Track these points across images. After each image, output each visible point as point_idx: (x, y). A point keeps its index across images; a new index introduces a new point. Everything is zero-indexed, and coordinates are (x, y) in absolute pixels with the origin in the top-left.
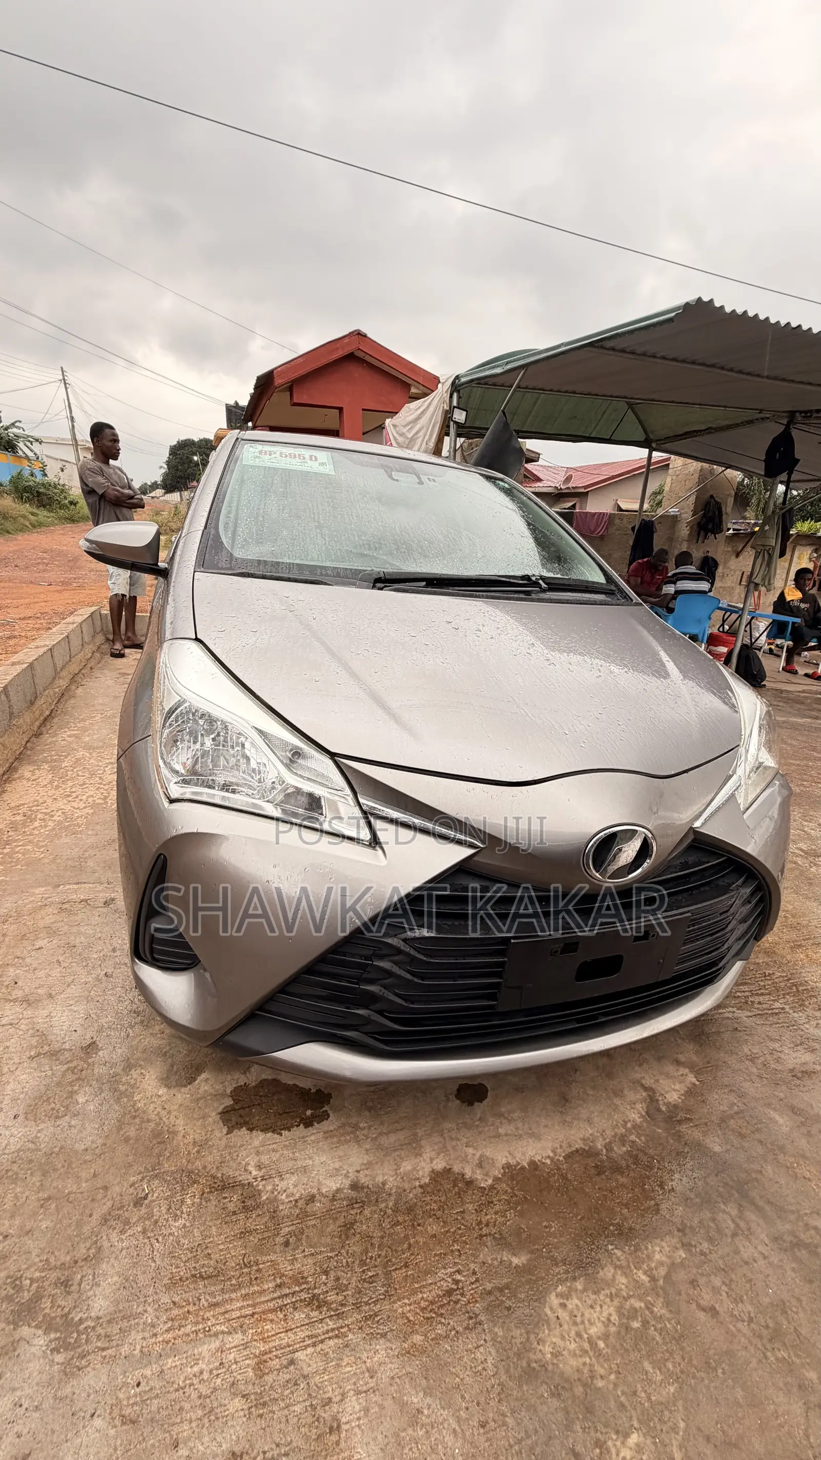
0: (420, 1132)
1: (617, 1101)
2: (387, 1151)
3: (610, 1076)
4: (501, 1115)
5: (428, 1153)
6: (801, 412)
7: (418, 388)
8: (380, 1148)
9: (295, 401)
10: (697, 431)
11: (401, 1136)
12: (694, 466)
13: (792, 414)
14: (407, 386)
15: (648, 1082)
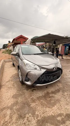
8: (42, 91)
9: (17, 41)
14: (26, 39)
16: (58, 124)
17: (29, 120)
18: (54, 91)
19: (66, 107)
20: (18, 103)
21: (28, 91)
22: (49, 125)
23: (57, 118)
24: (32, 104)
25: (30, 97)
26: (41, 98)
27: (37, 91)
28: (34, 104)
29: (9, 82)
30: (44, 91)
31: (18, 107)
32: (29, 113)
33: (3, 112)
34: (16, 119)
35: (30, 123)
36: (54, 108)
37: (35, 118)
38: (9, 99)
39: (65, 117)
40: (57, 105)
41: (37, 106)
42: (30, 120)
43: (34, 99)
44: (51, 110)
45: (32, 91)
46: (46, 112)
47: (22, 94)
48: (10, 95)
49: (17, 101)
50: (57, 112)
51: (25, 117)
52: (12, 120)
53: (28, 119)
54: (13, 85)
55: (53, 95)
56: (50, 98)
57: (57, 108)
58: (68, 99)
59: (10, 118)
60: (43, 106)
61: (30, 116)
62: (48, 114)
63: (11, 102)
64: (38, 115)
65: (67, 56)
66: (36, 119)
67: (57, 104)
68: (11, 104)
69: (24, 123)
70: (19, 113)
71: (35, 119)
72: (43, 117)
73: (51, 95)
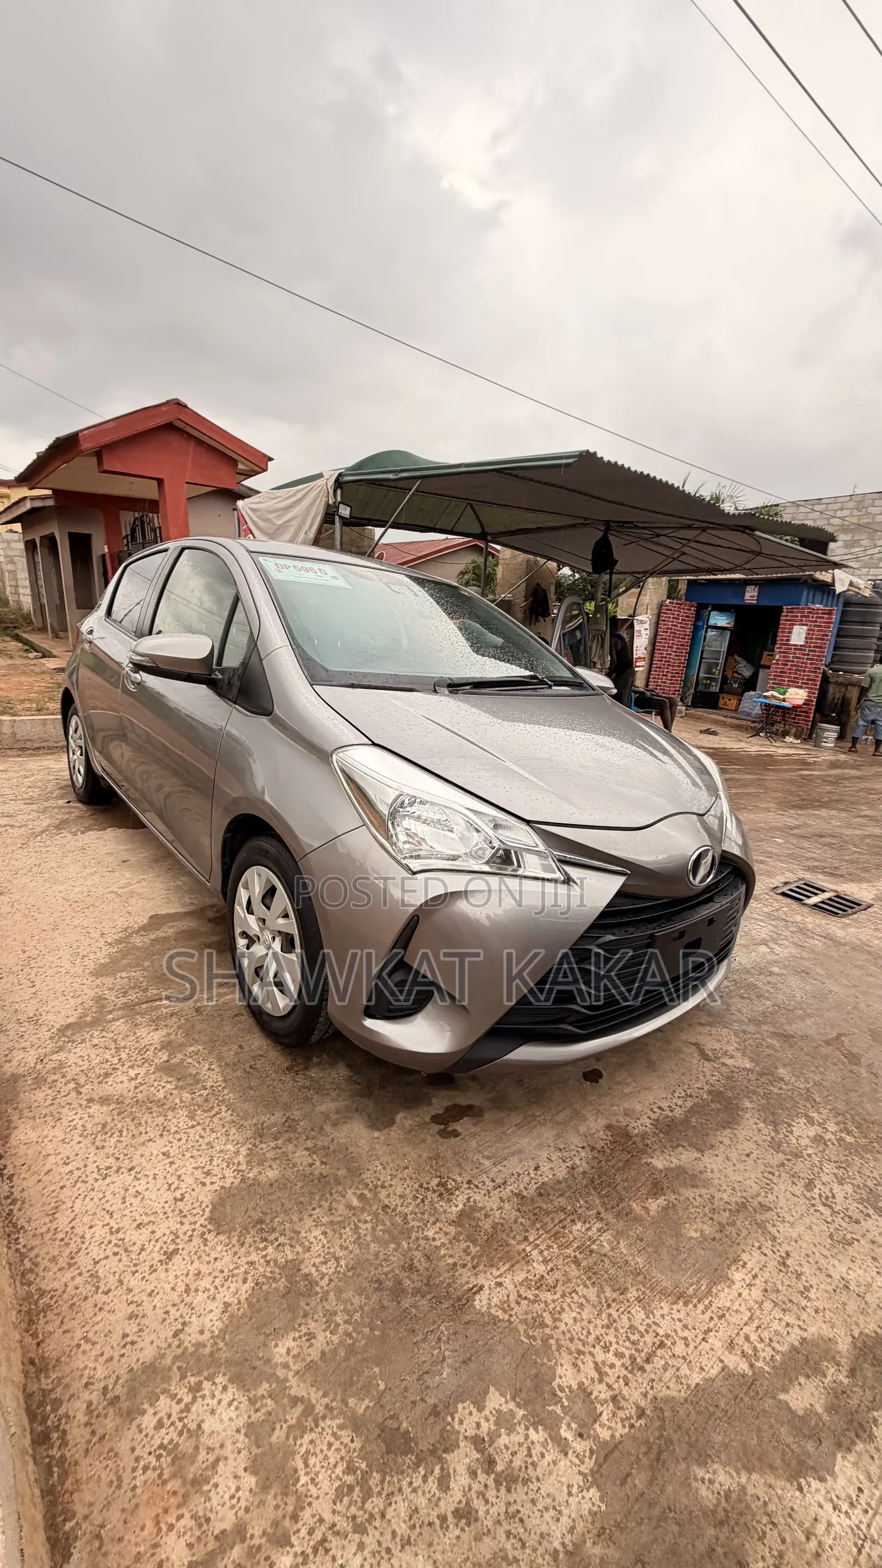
0: (577, 1106)
1: (682, 1056)
2: (565, 1124)
3: (669, 1042)
4: (618, 1083)
5: (591, 1117)
6: (614, 522)
7: (246, 465)
8: (558, 1123)
9: (106, 468)
10: (529, 529)
11: (568, 1112)
12: (521, 557)
13: (607, 523)
14: (235, 462)
15: (693, 1040)
16: (807, 1454)
17: (499, 1468)
18: (678, 1113)
19: (839, 1269)
20: (309, 1294)
21: (395, 1133)
22: (722, 1477)
23: (782, 1397)
24: (481, 1280)
25: (441, 1205)
26: (562, 1201)
27: (500, 1123)
28: (507, 1281)
29: (96, 1036)
30: (577, 1116)
31: (322, 1339)
32: (486, 1392)
33: (148, 1421)
34: (349, 1479)
35: (519, 1494)
36: (724, 1297)
37: (565, 1433)
38: (170, 1256)
39: (852, 1373)
40: (752, 1259)
41: (548, 1296)
42: (517, 1462)
43: (487, 1225)
44: (699, 1317)
45: (445, 1134)
46: (662, 1345)
47: (319, 1168)
48: (170, 1196)
49: (293, 1268)
50: (766, 1335)
51: (447, 1443)
52: (302, 1502)
53: (491, 1462)
54: (167, 1069)
55: (685, 1157)
56: (657, 1189)
57: (756, 1293)
58: (836, 1188)
59: (264, 1487)
60: (609, 1293)
61: (504, 1421)
62: (685, 1370)
63: (205, 1283)
64: (584, 1393)
65: (716, 722)
66: (580, 1446)
67: (745, 1257)
68: (217, 1307)
69: (457, 1513)
70: (360, 1406)
71: (564, 1448)
72: (641, 1413)
73: (659, 1163)
